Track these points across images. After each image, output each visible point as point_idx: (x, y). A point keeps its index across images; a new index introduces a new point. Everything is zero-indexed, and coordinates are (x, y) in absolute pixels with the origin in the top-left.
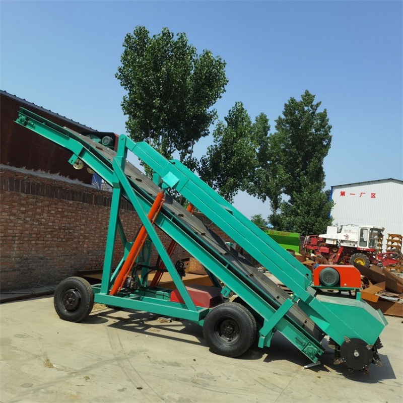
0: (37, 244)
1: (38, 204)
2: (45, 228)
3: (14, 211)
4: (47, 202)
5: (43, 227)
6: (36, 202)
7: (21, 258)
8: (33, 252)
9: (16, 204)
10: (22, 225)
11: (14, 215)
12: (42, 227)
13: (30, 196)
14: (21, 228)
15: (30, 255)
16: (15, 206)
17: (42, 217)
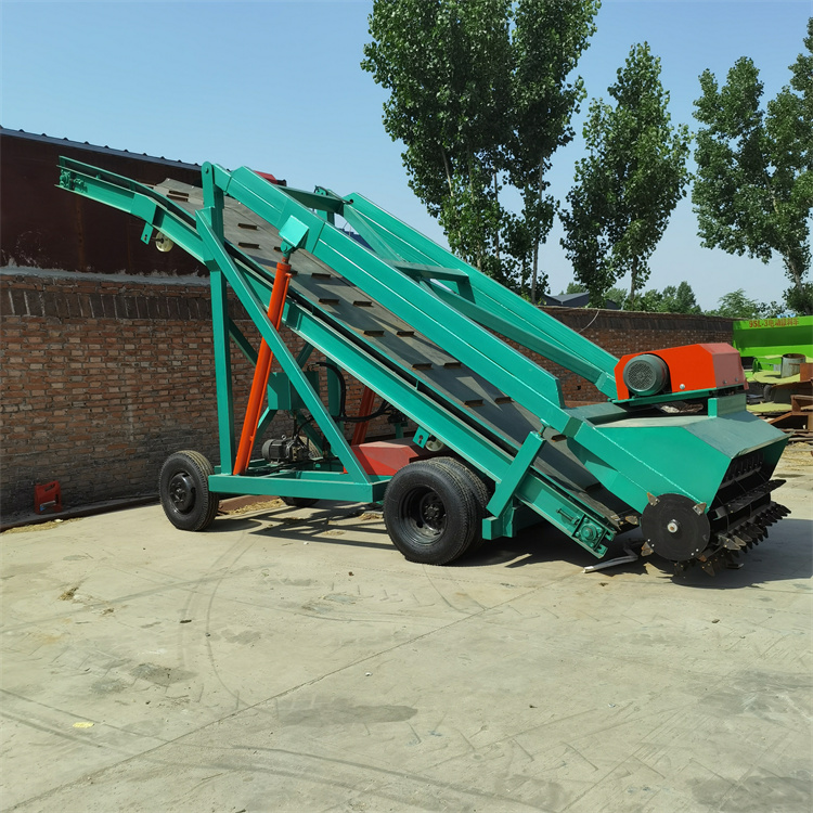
0: (174, 408)
1: (159, 335)
2: (182, 377)
3: (113, 353)
4: (176, 330)
5: (179, 375)
6: (155, 330)
7: (146, 434)
8: (169, 423)
9: (114, 339)
10: (134, 376)
11: (114, 359)
12: (176, 375)
13: (138, 321)
14: (134, 382)
15: (163, 429)
16: (112, 344)
17: (173, 357)
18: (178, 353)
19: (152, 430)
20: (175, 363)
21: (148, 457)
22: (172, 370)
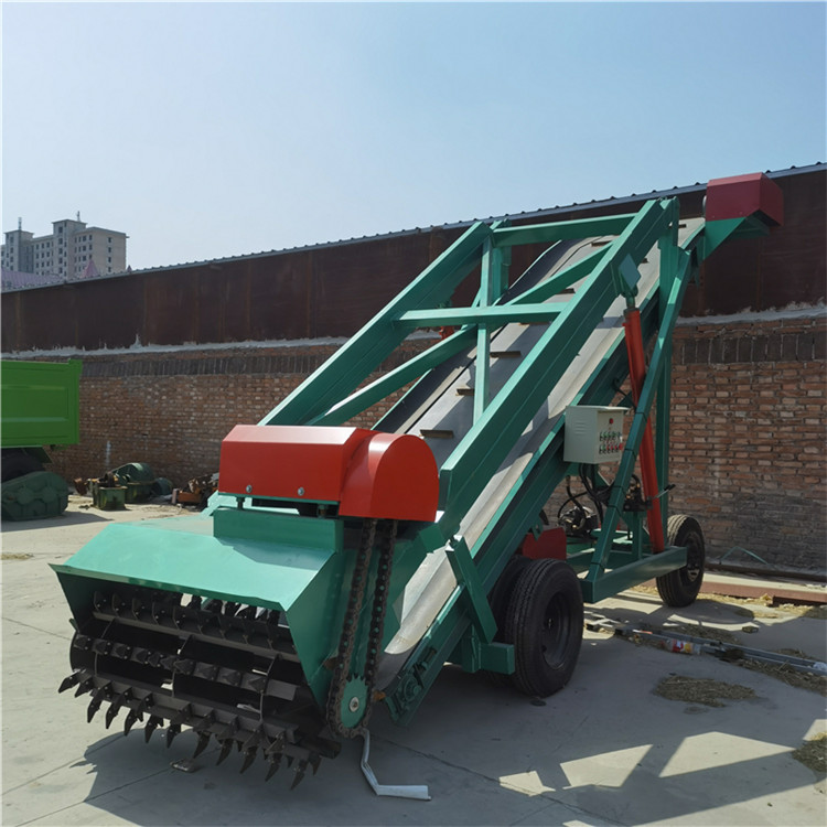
2: (794, 432)
3: (701, 401)
9: (704, 387)
10: (725, 427)
11: (703, 407)
12: (783, 429)
14: (724, 433)
15: (759, 491)
16: (702, 391)
17: (780, 407)
18: (789, 402)
19: (743, 490)
20: (784, 414)
21: (735, 519)
22: (780, 423)
